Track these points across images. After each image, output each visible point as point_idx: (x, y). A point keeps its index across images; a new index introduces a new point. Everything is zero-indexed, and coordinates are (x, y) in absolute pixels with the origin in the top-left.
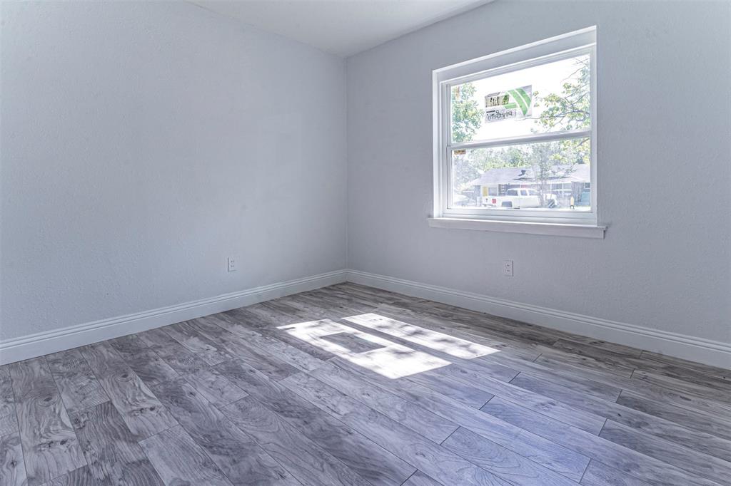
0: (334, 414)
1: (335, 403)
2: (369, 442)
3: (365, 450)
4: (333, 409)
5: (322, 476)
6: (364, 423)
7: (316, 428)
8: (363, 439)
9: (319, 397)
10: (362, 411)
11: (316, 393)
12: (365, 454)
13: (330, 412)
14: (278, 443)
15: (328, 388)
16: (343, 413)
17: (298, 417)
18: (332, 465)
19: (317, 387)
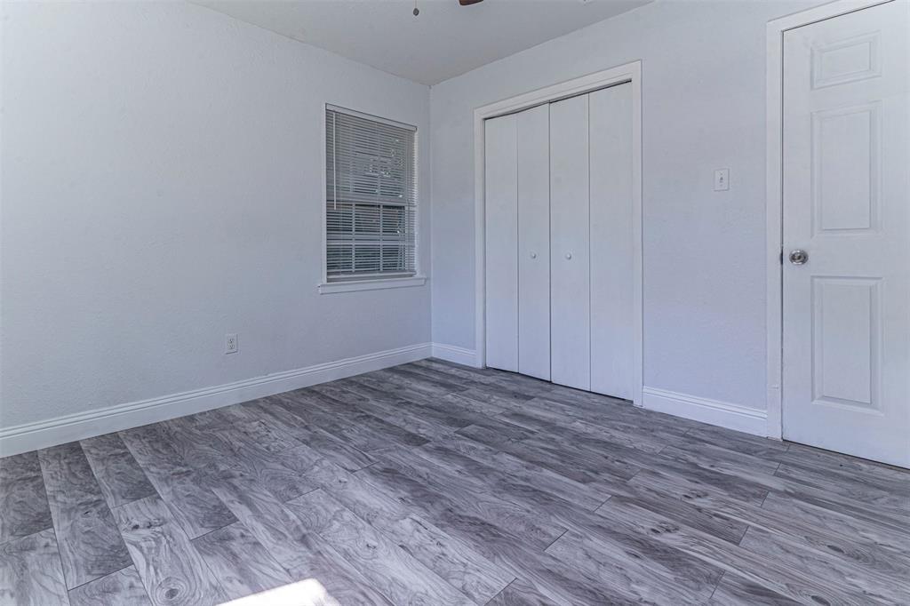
0: (418, 519)
1: (417, 534)
2: (385, 491)
3: (390, 485)
4: (420, 527)
5: (428, 471)
6: (385, 509)
7: (437, 505)
8: (391, 494)
9: (439, 544)
10: (383, 522)
11: (445, 552)
12: (392, 483)
13: (423, 521)
14: (473, 493)
15: (427, 560)
16: (408, 520)
17: (460, 516)
18: (421, 477)
19: (445, 565)
